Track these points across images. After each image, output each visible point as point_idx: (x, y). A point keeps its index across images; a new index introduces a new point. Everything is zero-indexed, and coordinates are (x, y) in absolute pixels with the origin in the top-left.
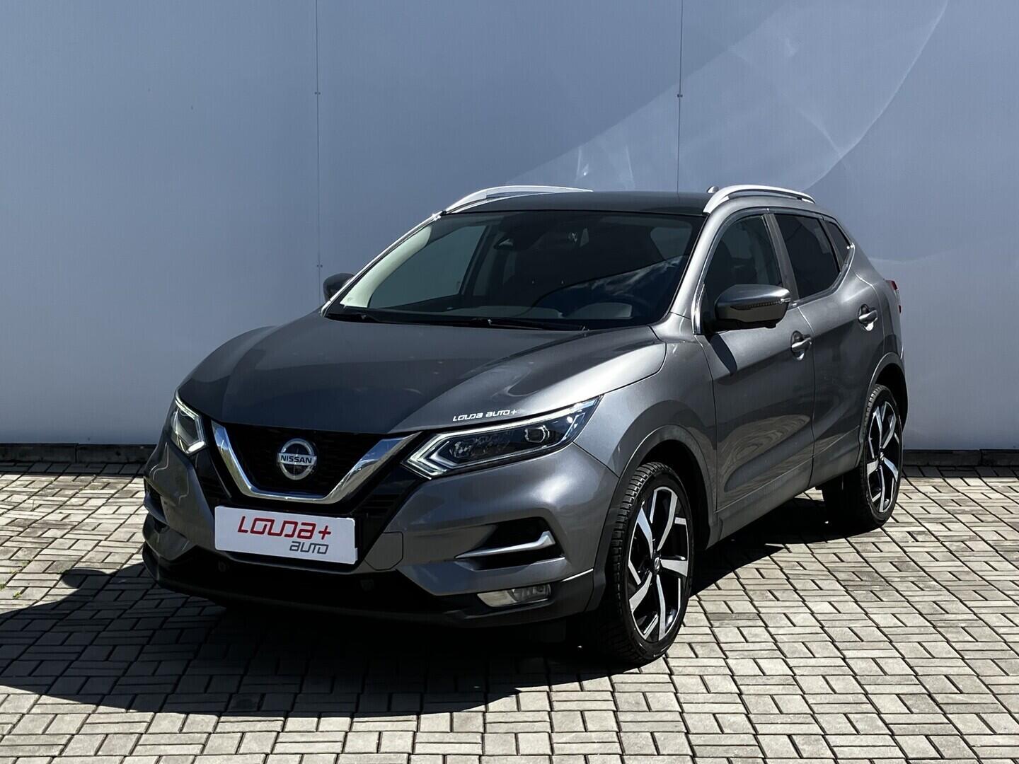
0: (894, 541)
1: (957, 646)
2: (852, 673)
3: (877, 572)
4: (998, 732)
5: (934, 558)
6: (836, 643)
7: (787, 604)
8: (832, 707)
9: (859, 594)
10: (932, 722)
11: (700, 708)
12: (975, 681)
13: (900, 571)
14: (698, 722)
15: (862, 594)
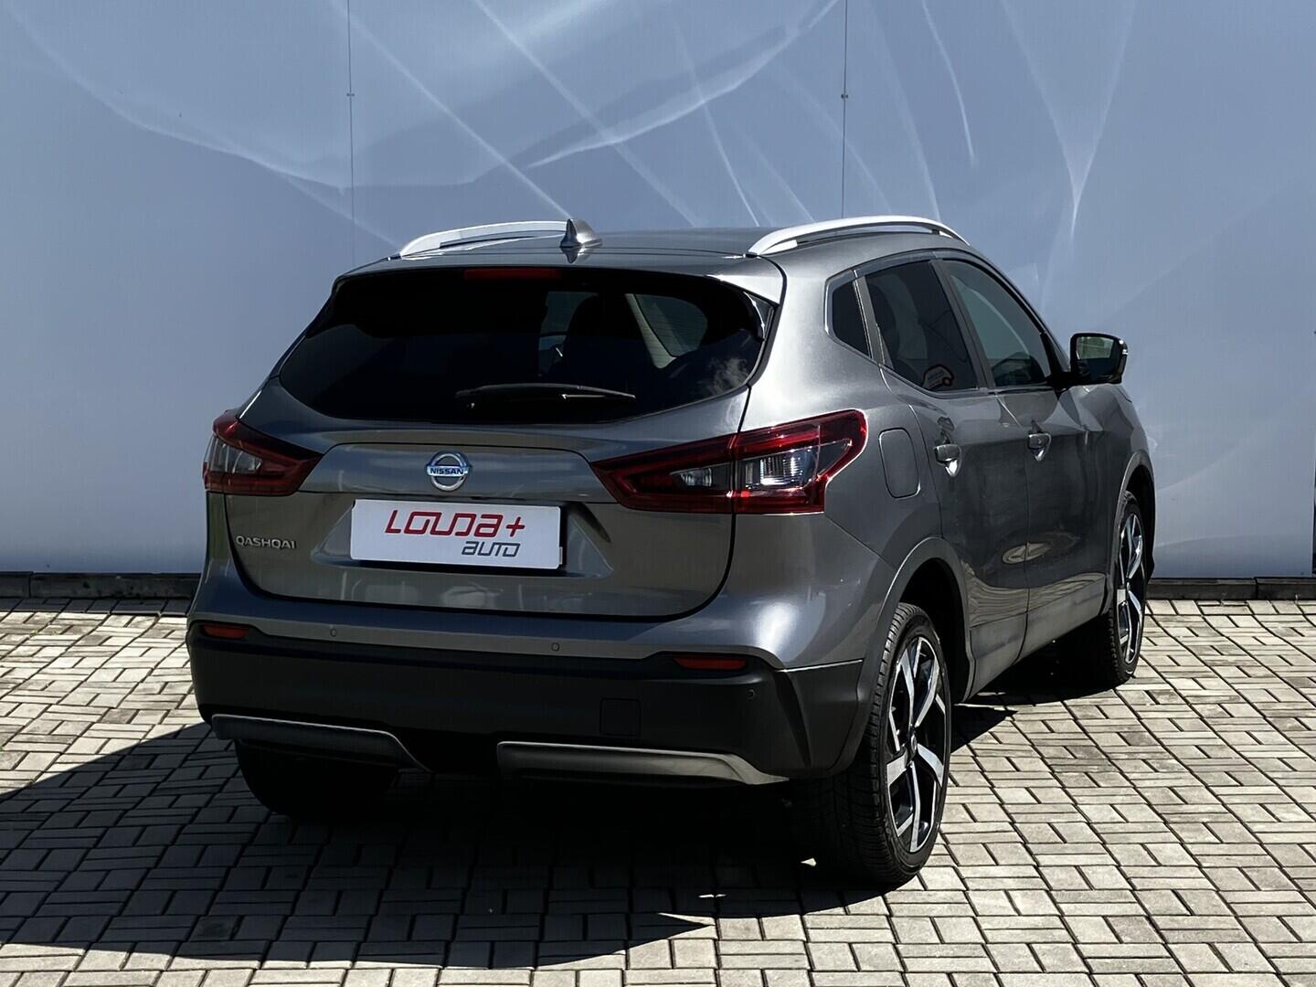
0: (1126, 704)
1: (1194, 849)
2: (1045, 887)
3: (1097, 747)
4: (1236, 969)
5: (1178, 727)
6: (1029, 845)
7: (970, 791)
8: (1012, 935)
9: (1070, 778)
10: (1146, 955)
11: (832, 935)
12: (1213, 898)
13: (1130, 745)
14: (827, 955)
15: (1072, 777)
